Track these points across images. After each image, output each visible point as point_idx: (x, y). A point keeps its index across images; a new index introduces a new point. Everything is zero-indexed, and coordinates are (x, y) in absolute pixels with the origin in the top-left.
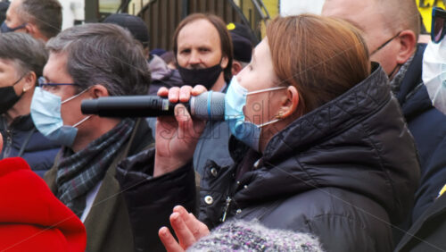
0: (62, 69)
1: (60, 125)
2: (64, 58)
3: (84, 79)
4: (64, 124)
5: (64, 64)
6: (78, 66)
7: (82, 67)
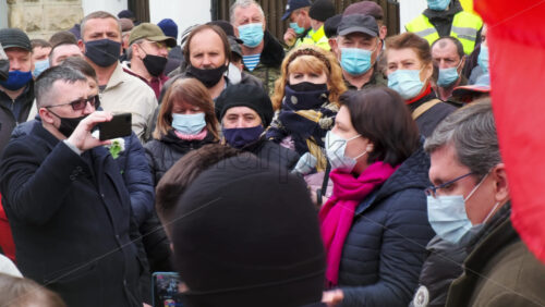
0: (454, 163)
1: (469, 226)
2: (452, 151)
3: (481, 163)
4: (473, 224)
5: (454, 157)
6: (470, 152)
7: (475, 152)
